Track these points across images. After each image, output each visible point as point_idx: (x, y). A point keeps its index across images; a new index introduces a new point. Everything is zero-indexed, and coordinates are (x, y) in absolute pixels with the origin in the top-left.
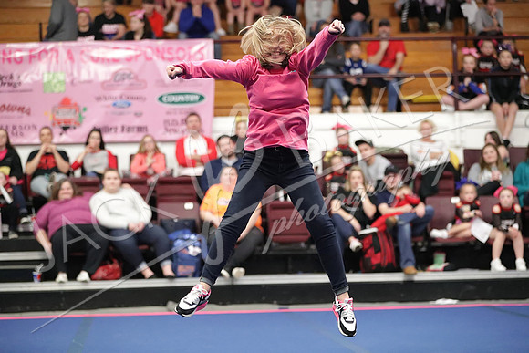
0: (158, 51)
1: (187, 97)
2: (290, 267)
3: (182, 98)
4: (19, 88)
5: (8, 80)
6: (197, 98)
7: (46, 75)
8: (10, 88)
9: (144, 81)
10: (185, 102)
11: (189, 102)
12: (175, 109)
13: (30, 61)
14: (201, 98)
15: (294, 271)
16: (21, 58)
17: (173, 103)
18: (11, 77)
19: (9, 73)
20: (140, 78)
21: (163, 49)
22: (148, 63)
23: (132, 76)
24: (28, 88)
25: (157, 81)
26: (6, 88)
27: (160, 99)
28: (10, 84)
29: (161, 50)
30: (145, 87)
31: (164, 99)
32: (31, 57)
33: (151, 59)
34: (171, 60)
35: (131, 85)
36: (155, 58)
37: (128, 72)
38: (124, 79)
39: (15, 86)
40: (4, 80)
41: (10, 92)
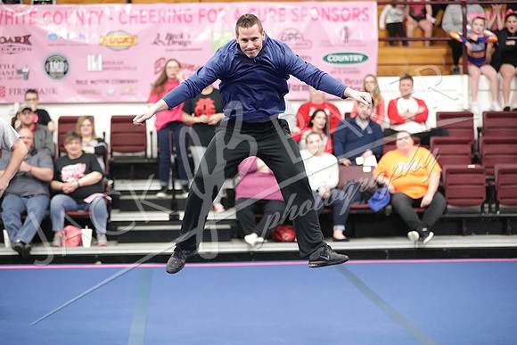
0: (323, 10)
1: (351, 56)
2: (465, 229)
3: (346, 58)
4: (189, 47)
5: (179, 40)
6: (361, 58)
7: (215, 34)
8: (181, 47)
9: (310, 41)
10: (349, 62)
11: (353, 62)
12: (339, 69)
13: (200, 21)
14: (365, 58)
15: (468, 233)
16: (190, 16)
17: (338, 62)
18: (182, 37)
19: (179, 33)
20: (306, 38)
21: (329, 10)
22: (314, 23)
23: (298, 36)
24: (198, 47)
25: (323, 41)
26: (177, 46)
27: (325, 58)
28: (180, 43)
29: (326, 10)
30: (311, 47)
31: (329, 59)
32: (201, 16)
33: (317, 19)
34: (335, 20)
35: (297, 44)
36: (320, 18)
37: (294, 32)
38: (290, 39)
39: (185, 45)
40: (175, 39)
41: (180, 50)
